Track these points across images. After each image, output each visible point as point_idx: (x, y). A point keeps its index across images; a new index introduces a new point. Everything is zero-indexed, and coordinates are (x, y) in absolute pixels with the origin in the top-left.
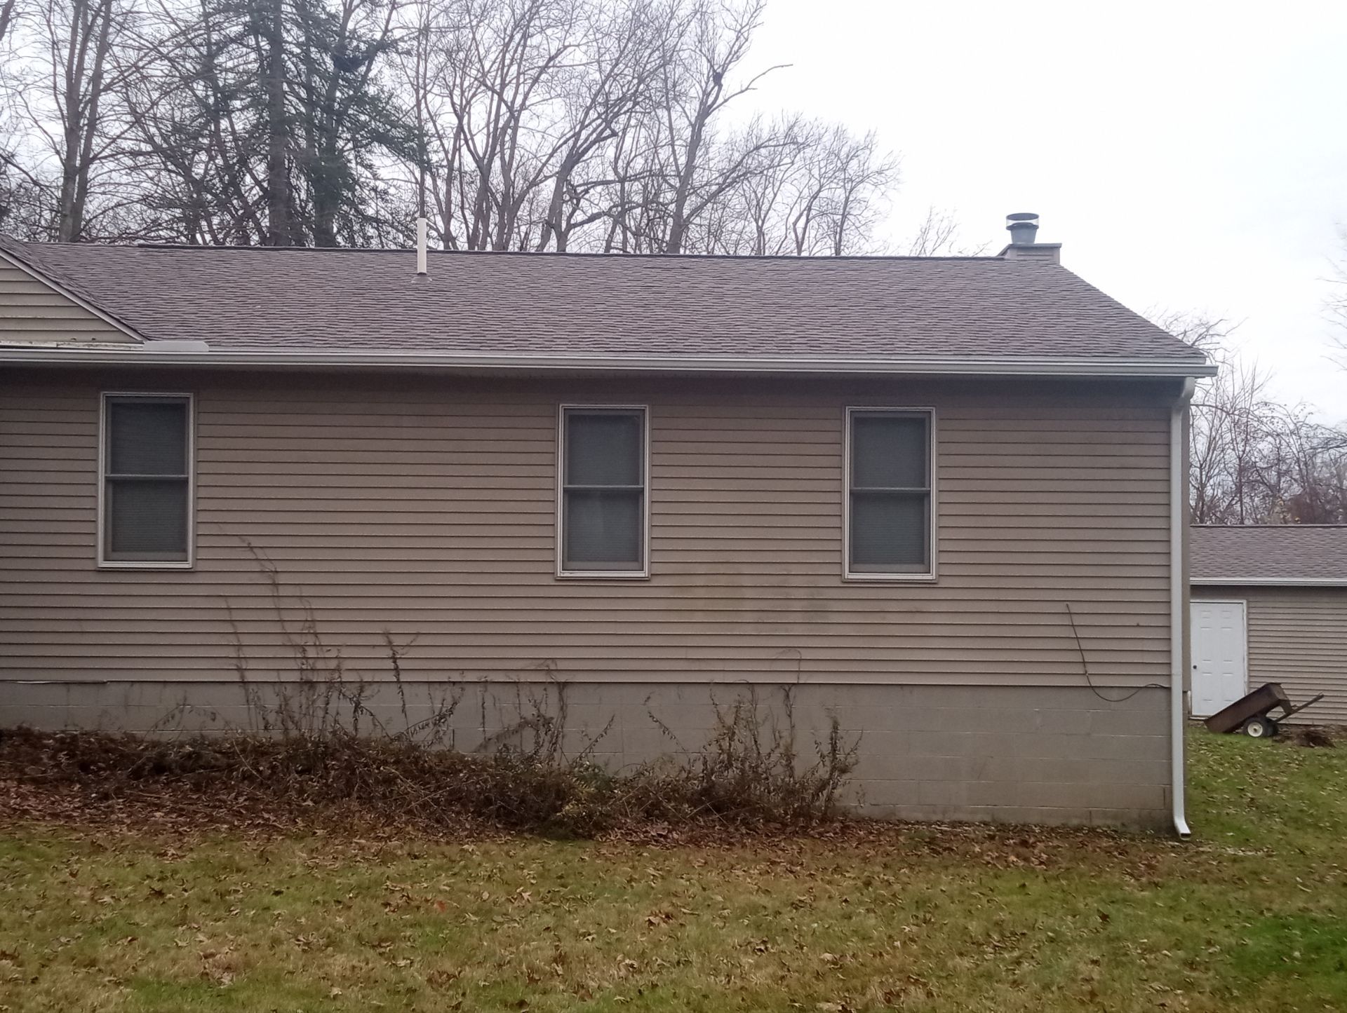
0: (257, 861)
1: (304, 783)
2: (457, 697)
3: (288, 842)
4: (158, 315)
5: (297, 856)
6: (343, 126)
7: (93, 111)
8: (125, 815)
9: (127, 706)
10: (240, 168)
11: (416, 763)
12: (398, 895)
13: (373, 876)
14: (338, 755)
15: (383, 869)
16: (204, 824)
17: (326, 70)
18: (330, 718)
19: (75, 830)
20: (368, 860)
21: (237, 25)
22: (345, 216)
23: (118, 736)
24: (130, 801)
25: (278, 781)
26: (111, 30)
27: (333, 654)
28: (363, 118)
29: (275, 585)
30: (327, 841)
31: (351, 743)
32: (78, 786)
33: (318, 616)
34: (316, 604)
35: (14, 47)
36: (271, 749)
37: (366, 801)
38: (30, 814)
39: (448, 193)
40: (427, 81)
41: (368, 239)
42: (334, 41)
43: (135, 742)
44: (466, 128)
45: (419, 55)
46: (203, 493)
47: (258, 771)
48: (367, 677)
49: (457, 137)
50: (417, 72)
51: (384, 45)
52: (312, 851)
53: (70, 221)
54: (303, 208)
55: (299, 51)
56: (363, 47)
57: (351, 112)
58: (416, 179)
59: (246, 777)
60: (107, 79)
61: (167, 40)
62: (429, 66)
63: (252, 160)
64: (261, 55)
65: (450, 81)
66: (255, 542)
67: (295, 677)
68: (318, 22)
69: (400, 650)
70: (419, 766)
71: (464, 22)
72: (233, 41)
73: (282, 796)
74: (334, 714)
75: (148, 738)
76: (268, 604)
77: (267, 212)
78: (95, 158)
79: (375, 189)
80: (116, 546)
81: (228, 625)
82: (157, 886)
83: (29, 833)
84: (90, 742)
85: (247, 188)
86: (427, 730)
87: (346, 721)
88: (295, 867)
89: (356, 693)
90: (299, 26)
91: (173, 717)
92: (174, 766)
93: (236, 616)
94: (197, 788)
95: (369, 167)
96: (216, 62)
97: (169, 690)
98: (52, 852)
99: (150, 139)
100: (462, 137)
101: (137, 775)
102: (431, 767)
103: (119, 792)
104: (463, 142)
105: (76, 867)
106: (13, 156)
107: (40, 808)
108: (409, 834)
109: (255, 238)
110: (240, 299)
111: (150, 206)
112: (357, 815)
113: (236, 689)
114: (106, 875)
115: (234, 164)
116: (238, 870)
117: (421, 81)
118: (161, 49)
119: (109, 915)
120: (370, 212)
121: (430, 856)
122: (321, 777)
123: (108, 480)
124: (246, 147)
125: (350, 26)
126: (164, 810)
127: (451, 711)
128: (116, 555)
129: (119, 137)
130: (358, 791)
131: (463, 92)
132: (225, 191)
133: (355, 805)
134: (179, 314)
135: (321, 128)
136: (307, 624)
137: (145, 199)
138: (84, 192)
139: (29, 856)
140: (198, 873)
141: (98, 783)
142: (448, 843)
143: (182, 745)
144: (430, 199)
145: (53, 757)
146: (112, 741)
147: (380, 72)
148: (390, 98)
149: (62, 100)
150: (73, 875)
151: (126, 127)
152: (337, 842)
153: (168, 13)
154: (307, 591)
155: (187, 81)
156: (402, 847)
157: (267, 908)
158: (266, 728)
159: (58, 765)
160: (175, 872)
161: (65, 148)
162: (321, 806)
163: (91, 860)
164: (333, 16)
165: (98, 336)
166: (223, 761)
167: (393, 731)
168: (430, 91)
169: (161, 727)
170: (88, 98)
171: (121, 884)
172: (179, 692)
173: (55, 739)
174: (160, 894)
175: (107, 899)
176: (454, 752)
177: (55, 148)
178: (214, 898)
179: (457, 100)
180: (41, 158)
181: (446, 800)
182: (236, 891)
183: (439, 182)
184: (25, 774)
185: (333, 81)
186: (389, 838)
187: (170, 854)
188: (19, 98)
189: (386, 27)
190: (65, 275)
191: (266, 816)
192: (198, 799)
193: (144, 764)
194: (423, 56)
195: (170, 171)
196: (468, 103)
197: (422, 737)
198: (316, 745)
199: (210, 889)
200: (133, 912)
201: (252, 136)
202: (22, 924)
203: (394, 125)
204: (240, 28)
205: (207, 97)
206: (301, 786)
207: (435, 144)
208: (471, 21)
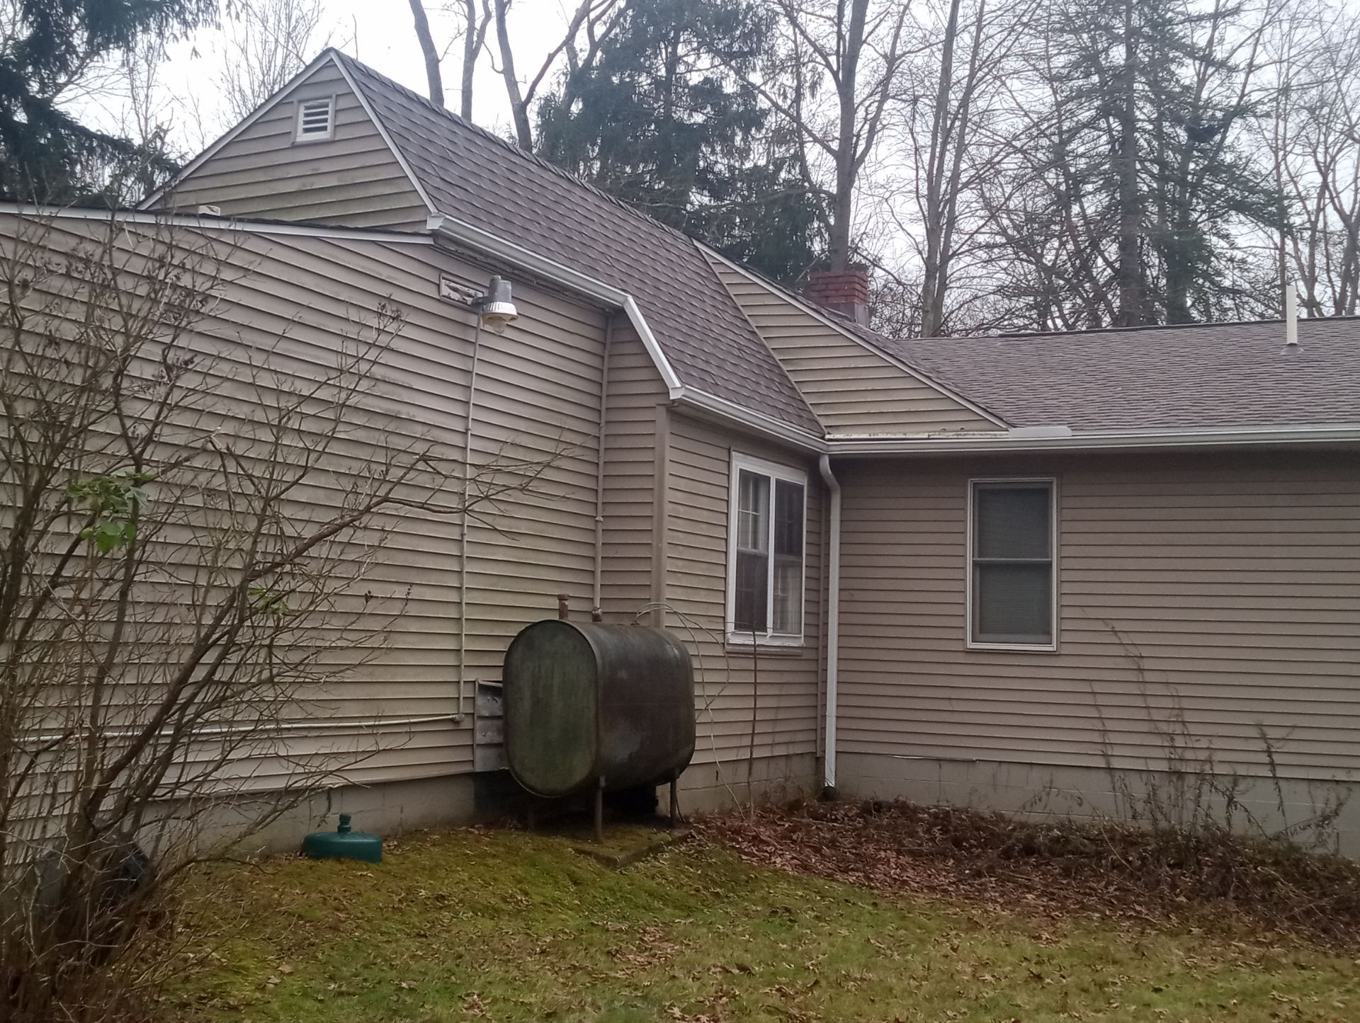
0: (1133, 954)
1: (1177, 878)
2: (1342, 797)
3: (1163, 937)
4: (1021, 403)
5: (1174, 953)
6: (1198, 197)
7: (952, 210)
8: (997, 894)
9: (995, 786)
10: (1092, 251)
11: (1297, 867)
12: (1286, 1007)
13: (1257, 984)
14: (1211, 850)
15: (1267, 976)
16: (1076, 911)
17: (1179, 142)
18: (1201, 812)
19: (952, 904)
20: (1249, 965)
21: (1089, 109)
22: (1200, 289)
23: (987, 815)
24: (1002, 881)
25: (1149, 874)
26: (967, 130)
27: (1204, 743)
28: (1220, 187)
29: (1141, 670)
30: (1203, 939)
31: (1225, 839)
32: (952, 861)
33: (1186, 704)
34: (1183, 691)
35: (880, 158)
36: (1140, 840)
37: (1244, 902)
38: (909, 885)
39: (1312, 255)
40: (1288, 142)
41: (1225, 311)
42: (1186, 113)
43: (1004, 821)
44: (1331, 185)
45: (1278, 117)
46: (1066, 576)
47: (1127, 861)
48: (1242, 771)
49: (1321, 196)
50: (1276, 134)
51: (1241, 111)
52: (1189, 950)
53: (931, 317)
54: (1156, 285)
55: (1151, 127)
56: (1219, 114)
57: (1206, 182)
58: (1275, 244)
59: (1115, 866)
60: (964, 178)
61: (1022, 134)
62: (1289, 125)
63: (1104, 242)
64: (1112, 136)
65: (1313, 138)
66: (1119, 626)
67: (1164, 766)
68: (1171, 96)
69: (1276, 745)
70: (1301, 869)
71: (1328, 75)
72: (1085, 126)
73: (1154, 889)
74: (1205, 807)
75: (1016, 819)
76: (1134, 689)
77: (1118, 292)
78: (954, 254)
79: (1231, 260)
80: (983, 628)
81: (1093, 709)
82: (1035, 969)
83: (910, 903)
84: (961, 819)
85: (1100, 270)
86: (1309, 831)
87: (1219, 814)
88: (1172, 965)
89: (1230, 786)
90: (1151, 102)
91: (1040, 800)
92: (1043, 848)
93: (1101, 700)
94: (1066, 873)
95: (1226, 237)
96: (1068, 148)
97: (1036, 774)
98: (932, 924)
99: (1003, 232)
100: (1327, 195)
101: (1007, 854)
102: (1314, 872)
103: (991, 871)
104: (1327, 201)
105: (956, 942)
106: (880, 259)
107: (918, 879)
108: (1293, 942)
109: (1107, 320)
110: (1100, 382)
111: (1005, 296)
112: (1234, 916)
113: (1102, 774)
114: (985, 953)
115: (1086, 247)
116: (1115, 962)
117: (1280, 142)
118: (1014, 143)
119: (992, 994)
120: (1227, 283)
121: (1318, 968)
122: (1194, 873)
123: (975, 564)
124: (1096, 231)
125: (1205, 95)
126: (1035, 893)
127: (1336, 813)
128: (985, 637)
129: (976, 232)
130: (1234, 891)
131: (1327, 149)
132: (1076, 274)
133: (1232, 907)
134: (1041, 400)
135: (1173, 201)
136: (1176, 712)
137: (1000, 290)
138: (944, 286)
139: (911, 926)
140: (1075, 961)
141: (970, 860)
142: (1338, 956)
143: (1050, 829)
144: (1291, 263)
145: (928, 831)
146: (982, 819)
147: (1238, 138)
148: (1247, 164)
149: (924, 202)
150: (954, 950)
151: (981, 222)
152: (1214, 943)
153: (1020, 107)
154: (1173, 678)
155: (1039, 171)
156: (1286, 956)
157: (1148, 1005)
158: (1134, 817)
159: (933, 839)
160: (1051, 957)
161: (926, 248)
162: (1195, 903)
163: (969, 936)
164: (1187, 88)
165: (965, 426)
166: (1091, 848)
167: (1270, 831)
168: (1290, 152)
169: (1028, 808)
170: (947, 197)
171: (1000, 963)
172: (1045, 775)
173: (929, 814)
174: (1039, 977)
175: (988, 977)
176: (1339, 856)
177: (918, 249)
178: (1093, 988)
179: (1320, 157)
180: (905, 259)
181: (1333, 909)
182: (1115, 984)
183: (1301, 245)
184: (903, 846)
185: (1186, 153)
186: (1271, 944)
187: (1044, 938)
188: (885, 204)
189: (1243, 91)
190: (933, 369)
191: (1138, 908)
192: (1068, 884)
193: (1014, 845)
194: (1282, 116)
195: (1022, 260)
196: (1333, 159)
197: (1304, 839)
198: (1187, 838)
199: (1088, 978)
200: (1015, 993)
201: (1103, 219)
202: (911, 993)
203: (1252, 191)
204: (1093, 112)
205: (1058, 184)
206: (1173, 881)
207: (1297, 207)
208: (1336, 73)
